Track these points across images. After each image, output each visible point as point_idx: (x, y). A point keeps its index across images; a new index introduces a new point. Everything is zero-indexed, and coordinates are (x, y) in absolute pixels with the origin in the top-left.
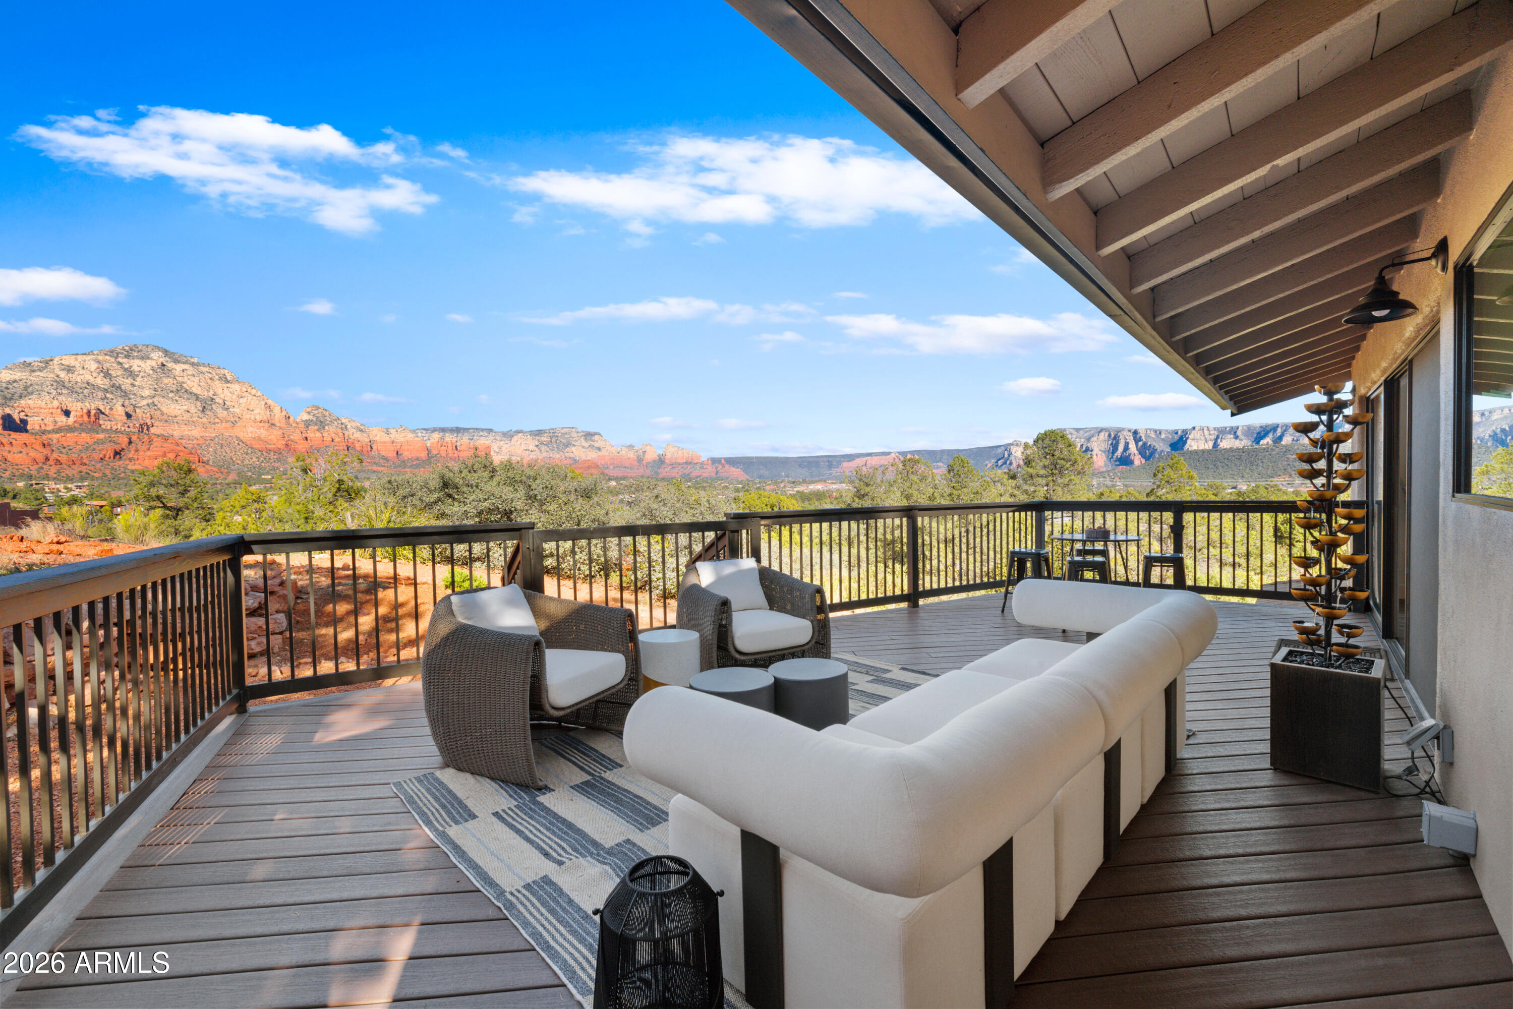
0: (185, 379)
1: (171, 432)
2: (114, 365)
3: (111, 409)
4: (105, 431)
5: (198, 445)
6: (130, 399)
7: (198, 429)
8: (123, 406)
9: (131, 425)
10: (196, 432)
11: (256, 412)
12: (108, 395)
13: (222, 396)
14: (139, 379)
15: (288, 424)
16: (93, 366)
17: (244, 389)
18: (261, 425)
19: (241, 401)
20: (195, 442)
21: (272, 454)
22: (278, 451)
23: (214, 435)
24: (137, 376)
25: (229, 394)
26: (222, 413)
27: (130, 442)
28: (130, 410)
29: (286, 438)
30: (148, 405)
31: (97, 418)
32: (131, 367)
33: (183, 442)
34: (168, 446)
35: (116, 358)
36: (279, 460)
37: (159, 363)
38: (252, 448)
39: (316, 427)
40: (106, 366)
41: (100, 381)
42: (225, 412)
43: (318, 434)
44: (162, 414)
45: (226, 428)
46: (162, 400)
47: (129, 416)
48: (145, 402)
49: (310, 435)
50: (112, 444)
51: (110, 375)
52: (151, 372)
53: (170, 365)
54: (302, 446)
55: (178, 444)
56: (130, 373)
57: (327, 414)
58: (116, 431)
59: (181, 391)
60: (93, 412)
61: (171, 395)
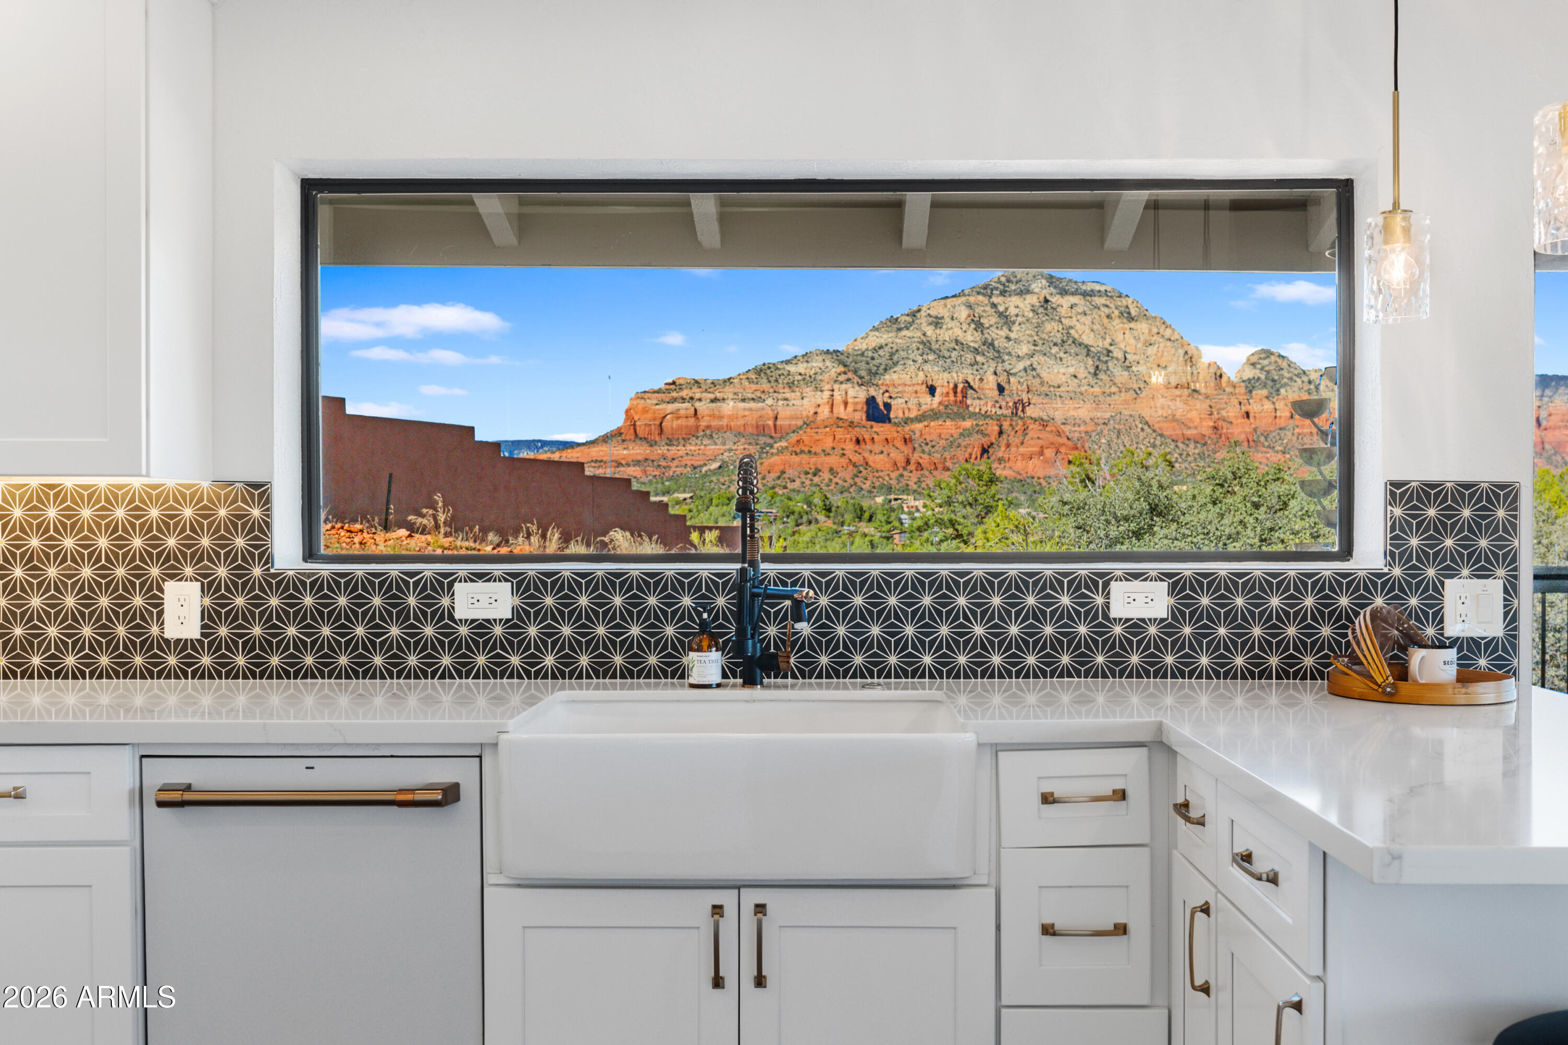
0: (1073, 322)
1: (1051, 413)
2: (988, 308)
3: (981, 380)
4: (973, 415)
5: (1086, 432)
6: (1003, 361)
7: (1088, 406)
8: (995, 373)
9: (1004, 404)
10: (1084, 412)
11: (1170, 369)
12: (980, 359)
13: (1122, 346)
14: (1015, 328)
15: (1219, 387)
16: (963, 313)
17: (1155, 330)
18: (1178, 392)
19: (1151, 351)
20: (1082, 428)
21: (1192, 445)
22: (1200, 441)
23: (1107, 415)
24: (1014, 323)
25: (1132, 341)
26: (1121, 376)
27: (1001, 433)
28: (1002, 379)
29: (1215, 416)
30: (1025, 370)
31: (965, 396)
32: (1007, 309)
33: (1066, 429)
34: (1048, 436)
35: (990, 297)
36: (1202, 456)
37: (1042, 299)
38: (1161, 435)
39: (1265, 392)
40: (979, 310)
41: (971, 338)
42: (1126, 373)
43: (1268, 406)
44: (1042, 384)
45: (1126, 402)
46: (1042, 359)
47: (1001, 389)
48: (1021, 366)
49: (1254, 407)
50: (980, 436)
51: (982, 324)
52: (1031, 315)
53: (1055, 300)
54: (1239, 430)
55: (1059, 434)
56: (1006, 319)
57: (1284, 364)
58: (986, 416)
59: (1068, 341)
60: (960, 386)
61: (1055, 350)
